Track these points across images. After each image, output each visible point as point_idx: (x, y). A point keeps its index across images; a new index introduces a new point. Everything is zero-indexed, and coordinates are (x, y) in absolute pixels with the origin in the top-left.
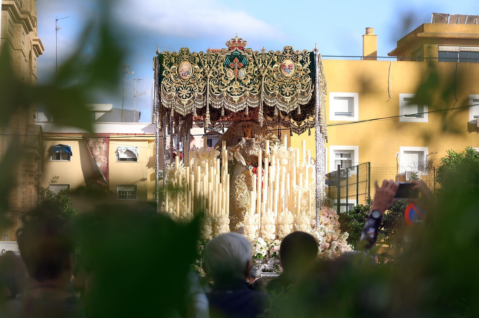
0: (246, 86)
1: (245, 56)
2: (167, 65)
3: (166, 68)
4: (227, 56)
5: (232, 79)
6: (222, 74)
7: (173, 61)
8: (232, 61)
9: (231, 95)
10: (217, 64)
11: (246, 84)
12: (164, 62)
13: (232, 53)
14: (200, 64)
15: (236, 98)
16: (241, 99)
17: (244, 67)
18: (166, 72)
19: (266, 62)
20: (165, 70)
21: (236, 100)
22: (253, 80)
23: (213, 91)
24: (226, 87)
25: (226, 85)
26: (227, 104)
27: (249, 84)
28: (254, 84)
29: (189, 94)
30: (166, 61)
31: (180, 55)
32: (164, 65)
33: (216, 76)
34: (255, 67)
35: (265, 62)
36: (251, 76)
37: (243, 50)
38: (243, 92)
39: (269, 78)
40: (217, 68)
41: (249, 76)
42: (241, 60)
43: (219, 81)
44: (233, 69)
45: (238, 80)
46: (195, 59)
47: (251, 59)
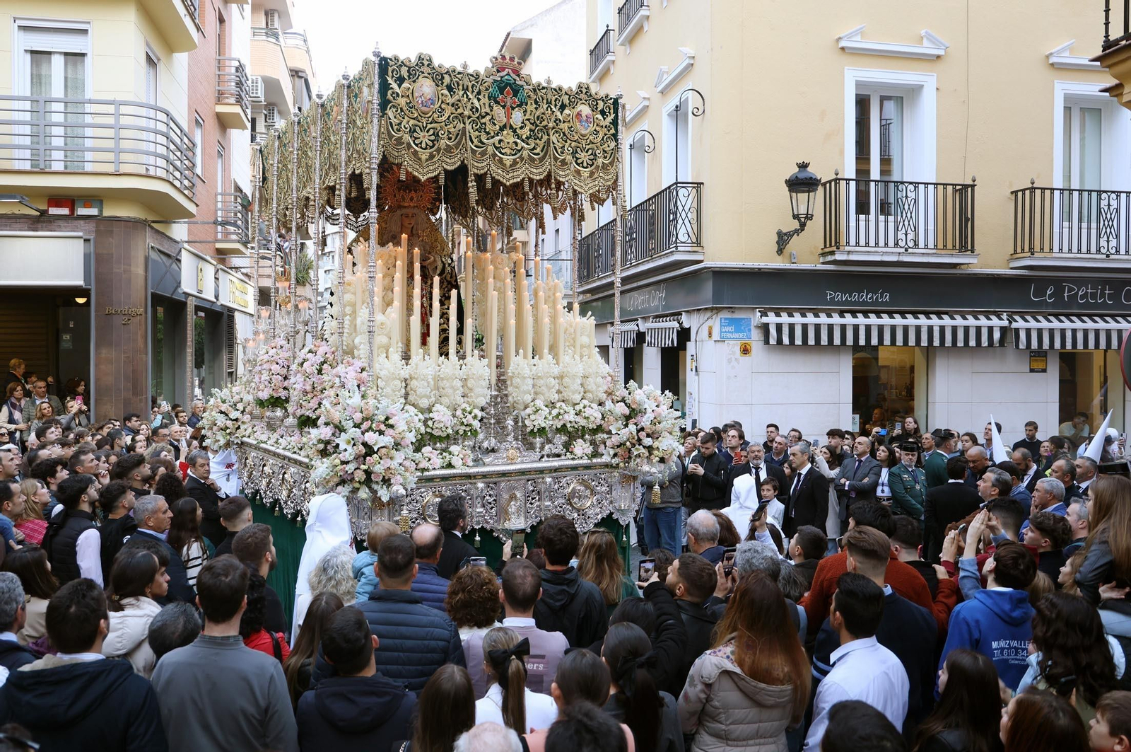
0: (523, 141)
1: (522, 86)
2: (395, 81)
3: (394, 85)
4: (495, 81)
5: (502, 125)
6: (487, 114)
7: (406, 75)
8: (502, 90)
9: (501, 153)
10: (479, 93)
11: (524, 137)
12: (390, 74)
13: (502, 77)
14: (449, 88)
15: (508, 160)
16: (515, 163)
17: (520, 106)
18: (393, 93)
19: (553, 103)
20: (392, 88)
21: (508, 163)
22: (533, 131)
23: (472, 142)
24: (493, 137)
25: (492, 134)
26: (494, 168)
27: (528, 138)
28: (535, 139)
29: (432, 141)
30: (392, 72)
31: (417, 65)
32: (390, 81)
33: (477, 115)
34: (536, 109)
35: (551, 103)
36: (531, 124)
37: (518, 76)
38: (519, 151)
39: (557, 132)
40: (479, 100)
41: (527, 123)
42: (516, 93)
43: (481, 124)
44: (504, 107)
45: (511, 127)
46: (443, 78)
47: (530, 93)
